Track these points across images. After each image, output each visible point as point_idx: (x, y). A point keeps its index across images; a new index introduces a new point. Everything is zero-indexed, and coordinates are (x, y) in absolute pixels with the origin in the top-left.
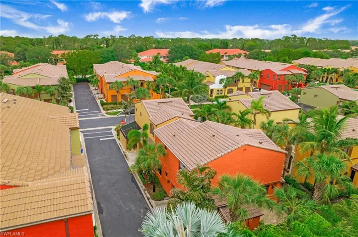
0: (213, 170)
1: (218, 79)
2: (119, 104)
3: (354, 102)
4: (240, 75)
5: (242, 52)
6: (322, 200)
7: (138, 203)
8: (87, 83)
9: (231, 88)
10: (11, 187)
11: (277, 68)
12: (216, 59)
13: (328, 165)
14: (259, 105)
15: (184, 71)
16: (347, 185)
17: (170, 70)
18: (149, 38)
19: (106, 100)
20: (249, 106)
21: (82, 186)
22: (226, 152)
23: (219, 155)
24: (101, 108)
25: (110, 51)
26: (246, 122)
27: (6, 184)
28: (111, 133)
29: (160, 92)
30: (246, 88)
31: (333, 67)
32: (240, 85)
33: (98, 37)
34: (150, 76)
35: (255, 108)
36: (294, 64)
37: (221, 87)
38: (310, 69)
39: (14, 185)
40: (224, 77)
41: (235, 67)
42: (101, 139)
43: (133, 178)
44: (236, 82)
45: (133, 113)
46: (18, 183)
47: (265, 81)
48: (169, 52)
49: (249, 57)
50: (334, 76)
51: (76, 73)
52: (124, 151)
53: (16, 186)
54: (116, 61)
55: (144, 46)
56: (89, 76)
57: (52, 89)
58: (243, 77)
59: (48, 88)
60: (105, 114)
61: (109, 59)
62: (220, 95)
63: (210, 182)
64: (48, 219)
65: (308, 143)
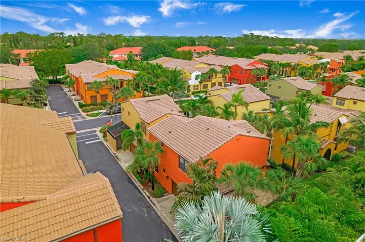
0: (215, 161)
1: (194, 75)
2: (99, 105)
3: (310, 91)
4: (213, 70)
5: (209, 49)
6: (304, 176)
7: (139, 203)
8: (59, 84)
9: (205, 83)
10: (26, 203)
11: (243, 63)
12: (188, 56)
13: (307, 146)
14: (239, 98)
15: (161, 68)
16: (322, 161)
17: (148, 68)
18: (119, 36)
19: (85, 102)
20: (230, 99)
21: (105, 191)
22: (222, 143)
23: (217, 147)
24: (80, 110)
25: (81, 50)
26: (230, 114)
27: (21, 201)
28: (96, 136)
29: (141, 90)
30: (219, 83)
31: (286, 62)
32: (214, 80)
33: (64, 35)
34: (128, 75)
35: (236, 101)
36: (256, 60)
37: (197, 82)
38: (270, 64)
39: (29, 201)
40: (199, 73)
41: (207, 64)
42: (86, 143)
43: (129, 179)
44: (209, 78)
45: (119, 113)
46: (33, 197)
47: (235, 76)
48: (142, 50)
49: (216, 54)
50: (288, 69)
51: (46, 74)
52: (114, 152)
53: (32, 202)
54: (90, 61)
55: (115, 45)
56: (62, 77)
57: (24, 92)
58: (216, 72)
59: (18, 92)
60: (85, 116)
61: (81, 59)
62: (196, 90)
63: (215, 172)
64: (78, 231)
65: (287, 129)
